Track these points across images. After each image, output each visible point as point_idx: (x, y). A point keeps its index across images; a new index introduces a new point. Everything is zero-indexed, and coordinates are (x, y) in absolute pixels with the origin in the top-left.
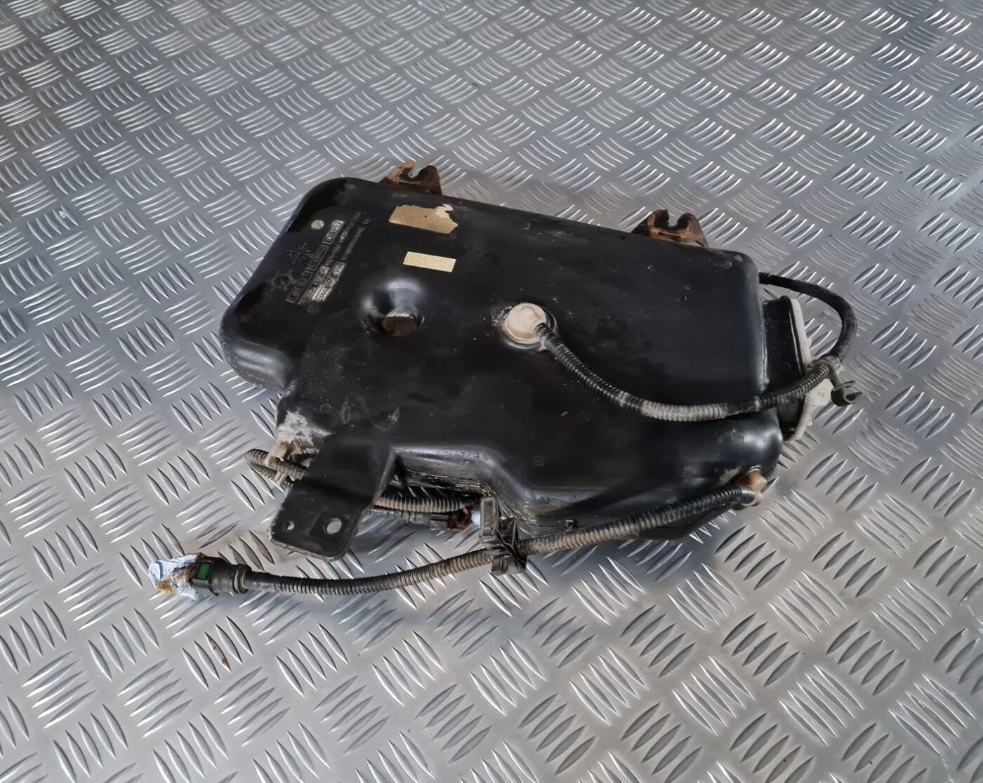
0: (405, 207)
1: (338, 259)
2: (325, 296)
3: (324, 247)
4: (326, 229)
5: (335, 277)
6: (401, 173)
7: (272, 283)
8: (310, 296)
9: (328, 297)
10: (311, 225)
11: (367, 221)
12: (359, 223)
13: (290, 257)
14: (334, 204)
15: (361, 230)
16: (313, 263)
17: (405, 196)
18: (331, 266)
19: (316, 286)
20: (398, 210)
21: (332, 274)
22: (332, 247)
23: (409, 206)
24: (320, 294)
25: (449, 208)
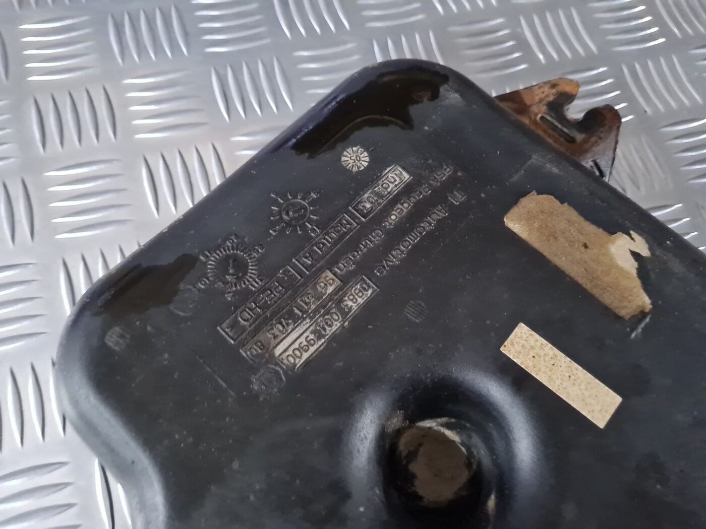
0: (547, 201)
1: (365, 269)
2: (306, 356)
3: (348, 223)
4: (371, 176)
5: (344, 313)
6: (551, 98)
7: (211, 264)
8: (273, 342)
9: (308, 362)
10: (340, 155)
11: (458, 198)
12: (439, 196)
13: (272, 213)
14: (407, 123)
15: (439, 214)
16: (312, 254)
17: (555, 170)
18: (346, 281)
19: (297, 320)
20: (532, 202)
21: (341, 301)
22: (364, 231)
23: (557, 203)
24: (296, 345)
25: (642, 247)
